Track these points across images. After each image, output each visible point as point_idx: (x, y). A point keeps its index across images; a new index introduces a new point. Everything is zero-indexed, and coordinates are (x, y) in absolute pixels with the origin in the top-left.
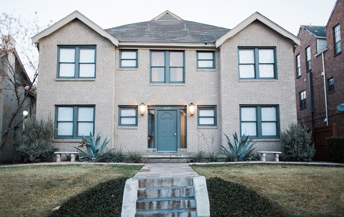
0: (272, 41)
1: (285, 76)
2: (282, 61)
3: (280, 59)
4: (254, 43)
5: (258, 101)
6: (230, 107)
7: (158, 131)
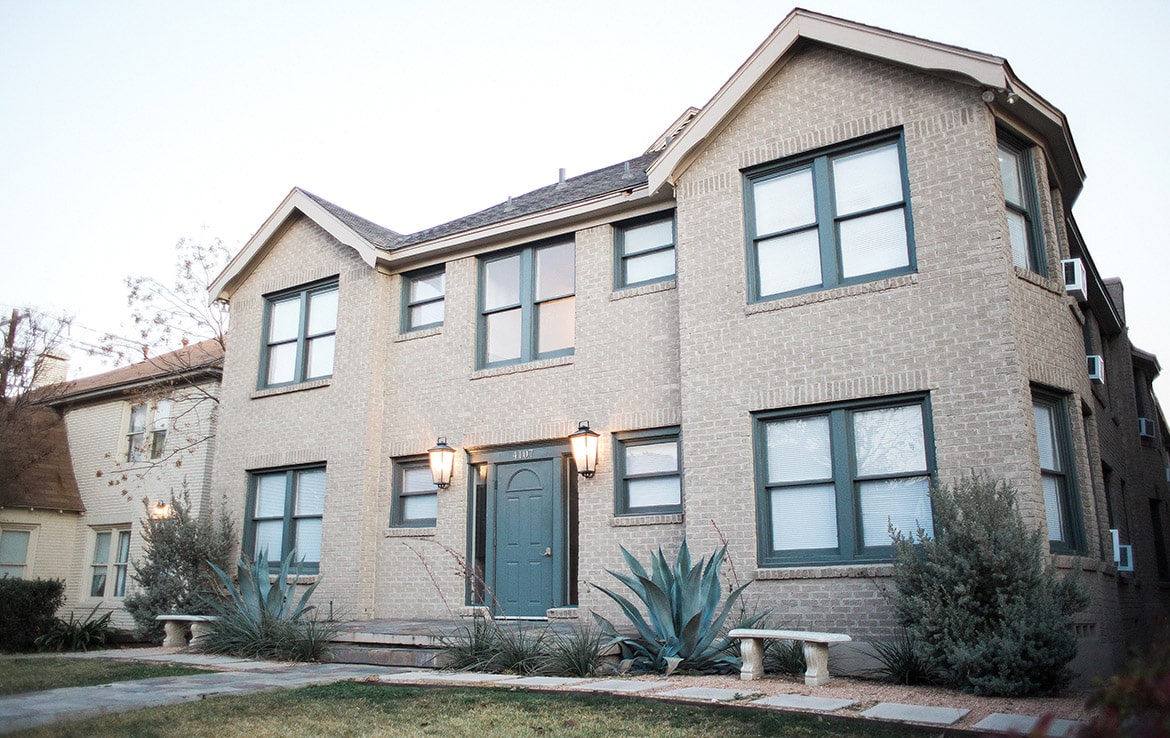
0: (880, 107)
1: (948, 252)
2: (933, 182)
3: (921, 179)
4: (804, 137)
5: (829, 385)
6: (714, 427)
7: (495, 540)
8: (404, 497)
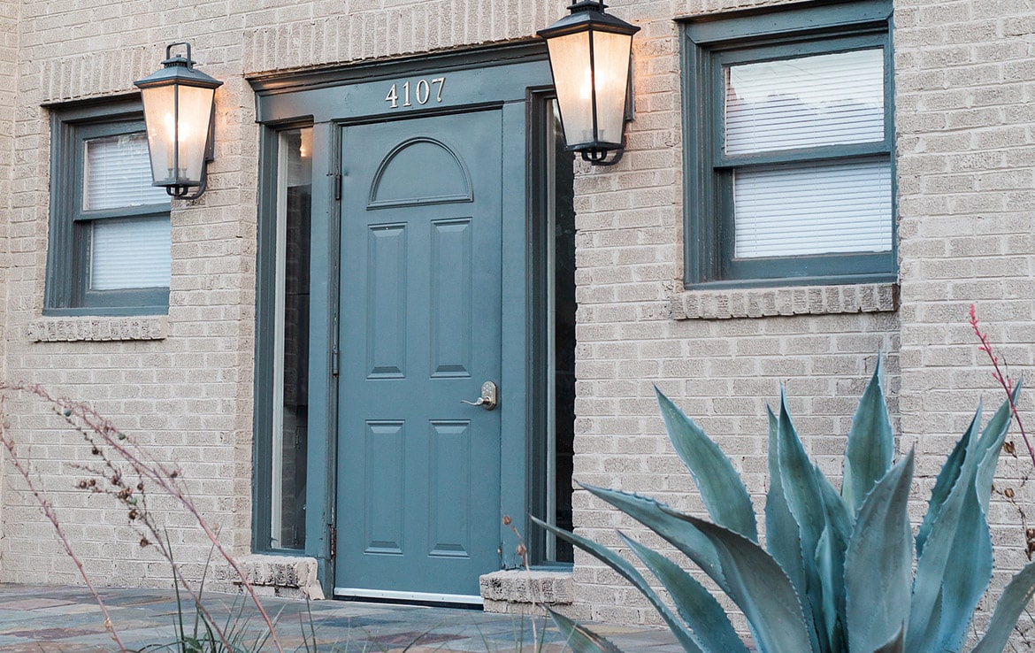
7: (336, 355)
8: (87, 224)
